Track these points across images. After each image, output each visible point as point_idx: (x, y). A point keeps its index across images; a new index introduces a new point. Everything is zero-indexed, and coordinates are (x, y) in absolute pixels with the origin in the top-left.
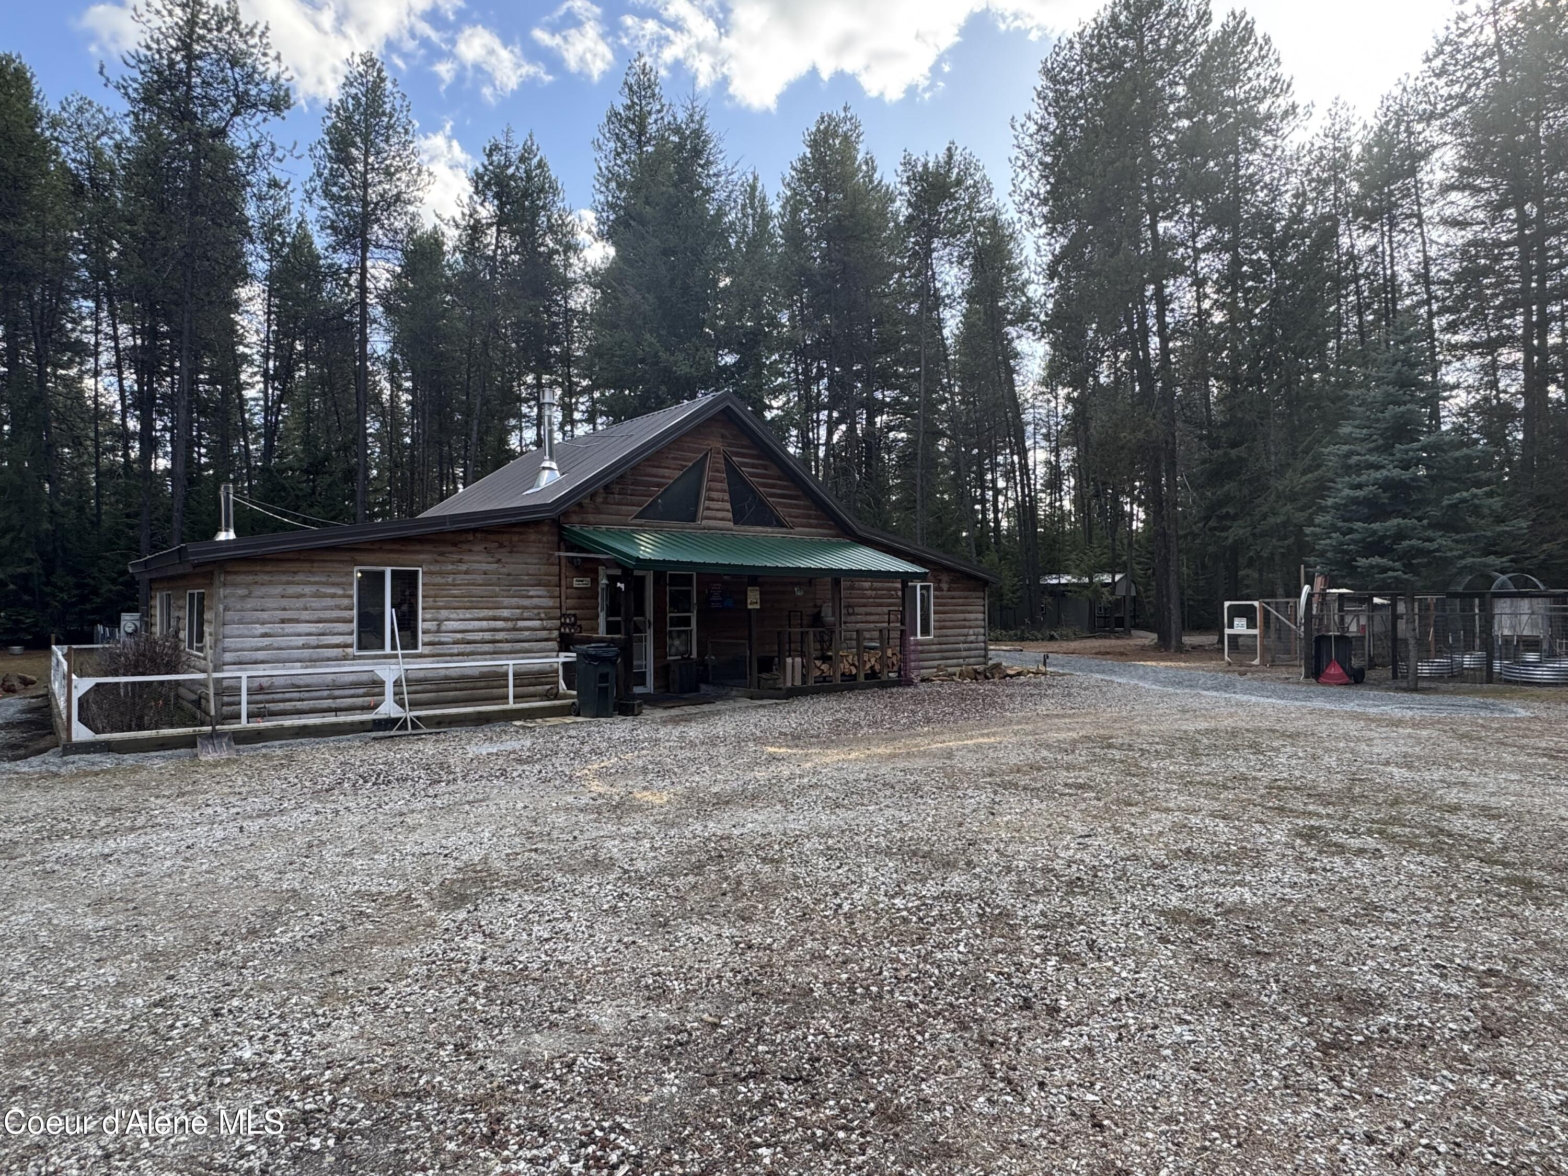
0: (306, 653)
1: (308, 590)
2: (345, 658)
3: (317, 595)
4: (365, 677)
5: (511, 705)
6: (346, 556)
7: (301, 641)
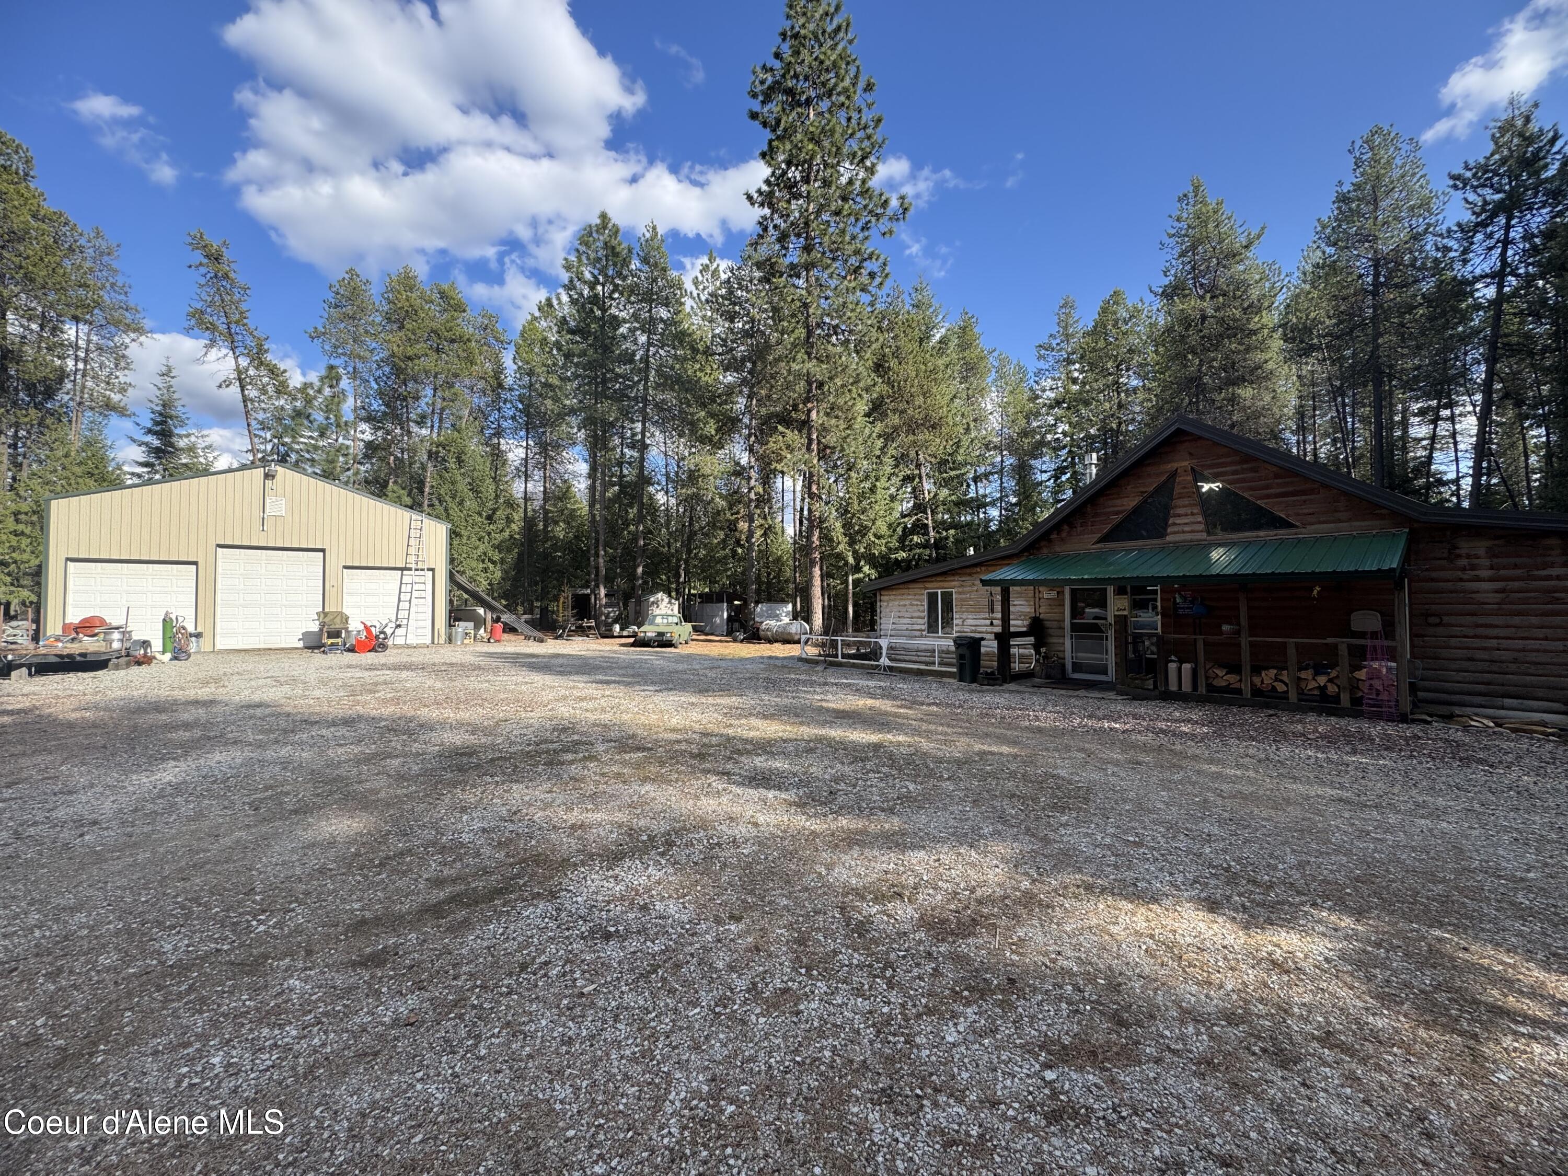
0: (907, 633)
1: (907, 602)
2: (922, 636)
3: (912, 605)
4: (930, 648)
5: (936, 668)
6: (921, 585)
7: (905, 627)
